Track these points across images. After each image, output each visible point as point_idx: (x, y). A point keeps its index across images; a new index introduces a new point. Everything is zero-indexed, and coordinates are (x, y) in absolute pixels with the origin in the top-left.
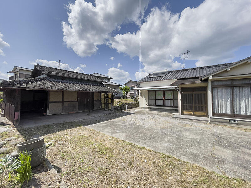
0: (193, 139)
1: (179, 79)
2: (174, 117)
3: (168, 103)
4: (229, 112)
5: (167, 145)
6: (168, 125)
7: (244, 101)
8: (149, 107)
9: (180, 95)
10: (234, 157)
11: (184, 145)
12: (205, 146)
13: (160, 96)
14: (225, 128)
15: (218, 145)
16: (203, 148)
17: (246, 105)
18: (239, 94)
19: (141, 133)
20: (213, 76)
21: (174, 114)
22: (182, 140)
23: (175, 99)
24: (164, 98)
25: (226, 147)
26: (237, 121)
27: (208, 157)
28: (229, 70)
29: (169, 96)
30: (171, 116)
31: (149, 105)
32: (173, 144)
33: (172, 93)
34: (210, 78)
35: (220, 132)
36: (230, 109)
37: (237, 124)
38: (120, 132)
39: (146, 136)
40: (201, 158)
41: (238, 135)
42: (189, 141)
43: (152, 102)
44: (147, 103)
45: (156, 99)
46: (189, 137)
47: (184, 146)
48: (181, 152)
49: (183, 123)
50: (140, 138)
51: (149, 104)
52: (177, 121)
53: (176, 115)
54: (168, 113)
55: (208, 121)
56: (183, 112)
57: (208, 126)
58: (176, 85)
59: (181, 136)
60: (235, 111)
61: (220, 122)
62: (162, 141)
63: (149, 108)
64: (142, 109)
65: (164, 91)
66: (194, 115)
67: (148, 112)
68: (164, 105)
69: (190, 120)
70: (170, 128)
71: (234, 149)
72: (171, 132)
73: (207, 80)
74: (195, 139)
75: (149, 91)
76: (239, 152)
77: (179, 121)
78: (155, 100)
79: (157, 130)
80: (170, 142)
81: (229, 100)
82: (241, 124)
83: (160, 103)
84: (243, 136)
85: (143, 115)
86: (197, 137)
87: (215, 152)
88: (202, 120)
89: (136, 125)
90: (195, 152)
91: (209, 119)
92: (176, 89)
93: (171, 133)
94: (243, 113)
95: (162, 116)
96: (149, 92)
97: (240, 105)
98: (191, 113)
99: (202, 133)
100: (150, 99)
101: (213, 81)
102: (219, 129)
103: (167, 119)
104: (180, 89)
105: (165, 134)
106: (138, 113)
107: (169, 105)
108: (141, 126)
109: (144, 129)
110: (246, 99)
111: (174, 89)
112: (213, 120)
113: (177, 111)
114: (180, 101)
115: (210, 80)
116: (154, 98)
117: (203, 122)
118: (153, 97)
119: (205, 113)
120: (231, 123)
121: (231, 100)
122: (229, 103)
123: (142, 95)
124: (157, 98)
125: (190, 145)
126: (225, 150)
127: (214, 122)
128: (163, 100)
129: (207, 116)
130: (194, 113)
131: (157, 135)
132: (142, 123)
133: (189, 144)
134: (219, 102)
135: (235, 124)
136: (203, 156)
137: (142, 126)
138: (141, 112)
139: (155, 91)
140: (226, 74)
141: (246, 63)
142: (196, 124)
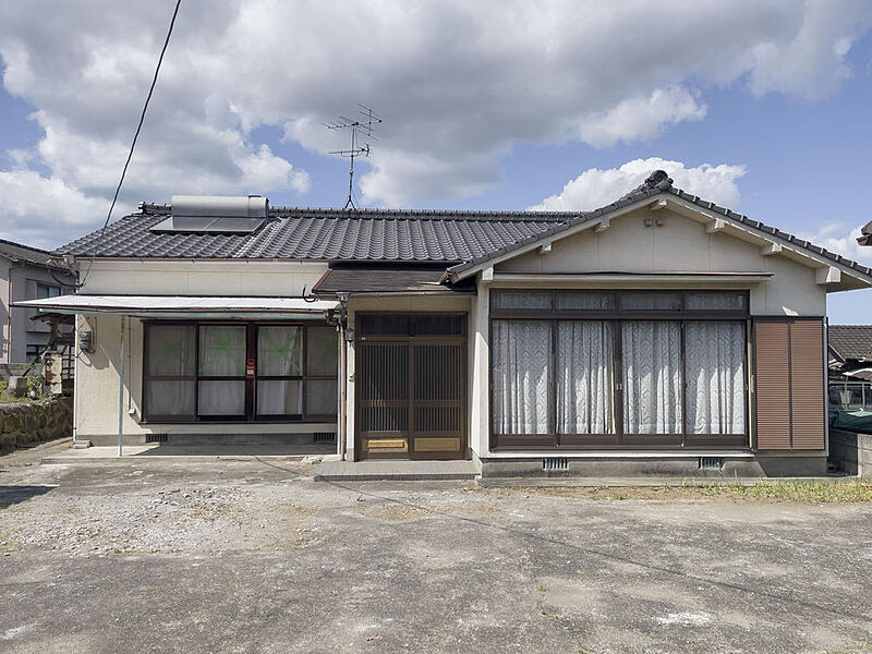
0: (458, 569)
1: (337, 265)
2: (322, 478)
3: (273, 399)
4: (542, 429)
5: (363, 627)
6: (315, 524)
7: (584, 380)
8: (149, 431)
9: (351, 351)
10: (603, 600)
11: (439, 606)
12: (512, 585)
13: (225, 357)
14: (537, 497)
15: (548, 574)
16: (508, 596)
17: (590, 396)
18: (573, 351)
19: (190, 603)
20: (498, 269)
21: (316, 457)
22: (416, 584)
23: (316, 376)
24: (251, 372)
25: (570, 571)
26: (566, 460)
27: (542, 628)
28: (549, 248)
29: (279, 356)
30: (304, 472)
31: (147, 418)
32: (392, 615)
33: (298, 338)
34: (488, 274)
35: (531, 518)
36: (545, 415)
37: (566, 474)
38: (27, 638)
39: (233, 612)
40: (523, 640)
41: (581, 516)
42: (447, 582)
43: (176, 397)
44: (136, 408)
45: (199, 378)
46: (437, 566)
47: (441, 610)
48: (444, 643)
49: (377, 502)
50: (203, 637)
51: (153, 410)
52: (344, 497)
53: (331, 461)
54: (280, 461)
55: (472, 477)
56: (364, 441)
57: (479, 498)
58: (336, 298)
59: (402, 567)
60: (560, 424)
61: (513, 474)
62: (336, 613)
63: (150, 438)
64: (97, 452)
65: (252, 329)
66: (413, 455)
67: (155, 465)
68: (250, 414)
69: (400, 483)
70: (332, 540)
71: (591, 572)
72: (349, 559)
73: (470, 284)
74: (464, 569)
75: (154, 324)
76: (608, 579)
77: (355, 496)
78: (190, 385)
79: (271, 562)
80: (372, 608)
81: (544, 377)
82: (576, 473)
83: (227, 398)
84: (596, 519)
85: (128, 488)
86: (466, 556)
87: (549, 601)
88: (448, 477)
89: (114, 562)
90: (492, 623)
91: (477, 466)
92: (331, 319)
93: (353, 566)
94: (581, 428)
95: (253, 477)
96: (154, 329)
97: (573, 396)
98: (399, 443)
99: (474, 534)
100: (158, 378)
101: (494, 292)
102: (523, 507)
103: (285, 491)
104: (351, 317)
105: (328, 574)
106: (79, 480)
107: (280, 411)
108: (164, 563)
109: (195, 574)
110: (590, 371)
111: (323, 316)
112: (492, 471)
113: (327, 442)
114: (351, 386)
115: (488, 283)
116: (191, 373)
117: (456, 486)
118: (181, 364)
119: (458, 439)
120: (550, 474)
121: (549, 377)
122: (542, 387)
123: (101, 347)
124: (206, 370)
125: (458, 599)
126: (571, 584)
127: (496, 475)
128: (246, 379)
129: (464, 453)
130: (411, 444)
131: (292, 593)
132: (154, 540)
133: (454, 594)
134: (513, 386)
135: (560, 474)
136: (523, 628)
137: (169, 561)
138: (101, 472)
139: (194, 325)
140: (537, 265)
141: (594, 228)
142: (433, 499)
